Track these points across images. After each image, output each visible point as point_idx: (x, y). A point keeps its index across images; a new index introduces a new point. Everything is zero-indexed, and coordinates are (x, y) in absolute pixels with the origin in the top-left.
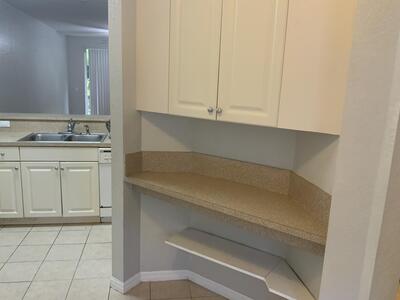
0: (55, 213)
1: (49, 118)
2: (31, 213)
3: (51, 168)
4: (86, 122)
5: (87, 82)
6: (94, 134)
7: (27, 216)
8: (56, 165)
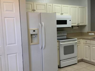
2: (92, 60)
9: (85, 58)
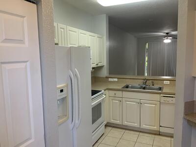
0: (136, 125)
1: (134, 78)
2: (126, 123)
3: (136, 102)
4: (152, 80)
5: (147, 58)
6: (156, 86)
7: (123, 124)
8: (138, 101)
9: (112, 120)
